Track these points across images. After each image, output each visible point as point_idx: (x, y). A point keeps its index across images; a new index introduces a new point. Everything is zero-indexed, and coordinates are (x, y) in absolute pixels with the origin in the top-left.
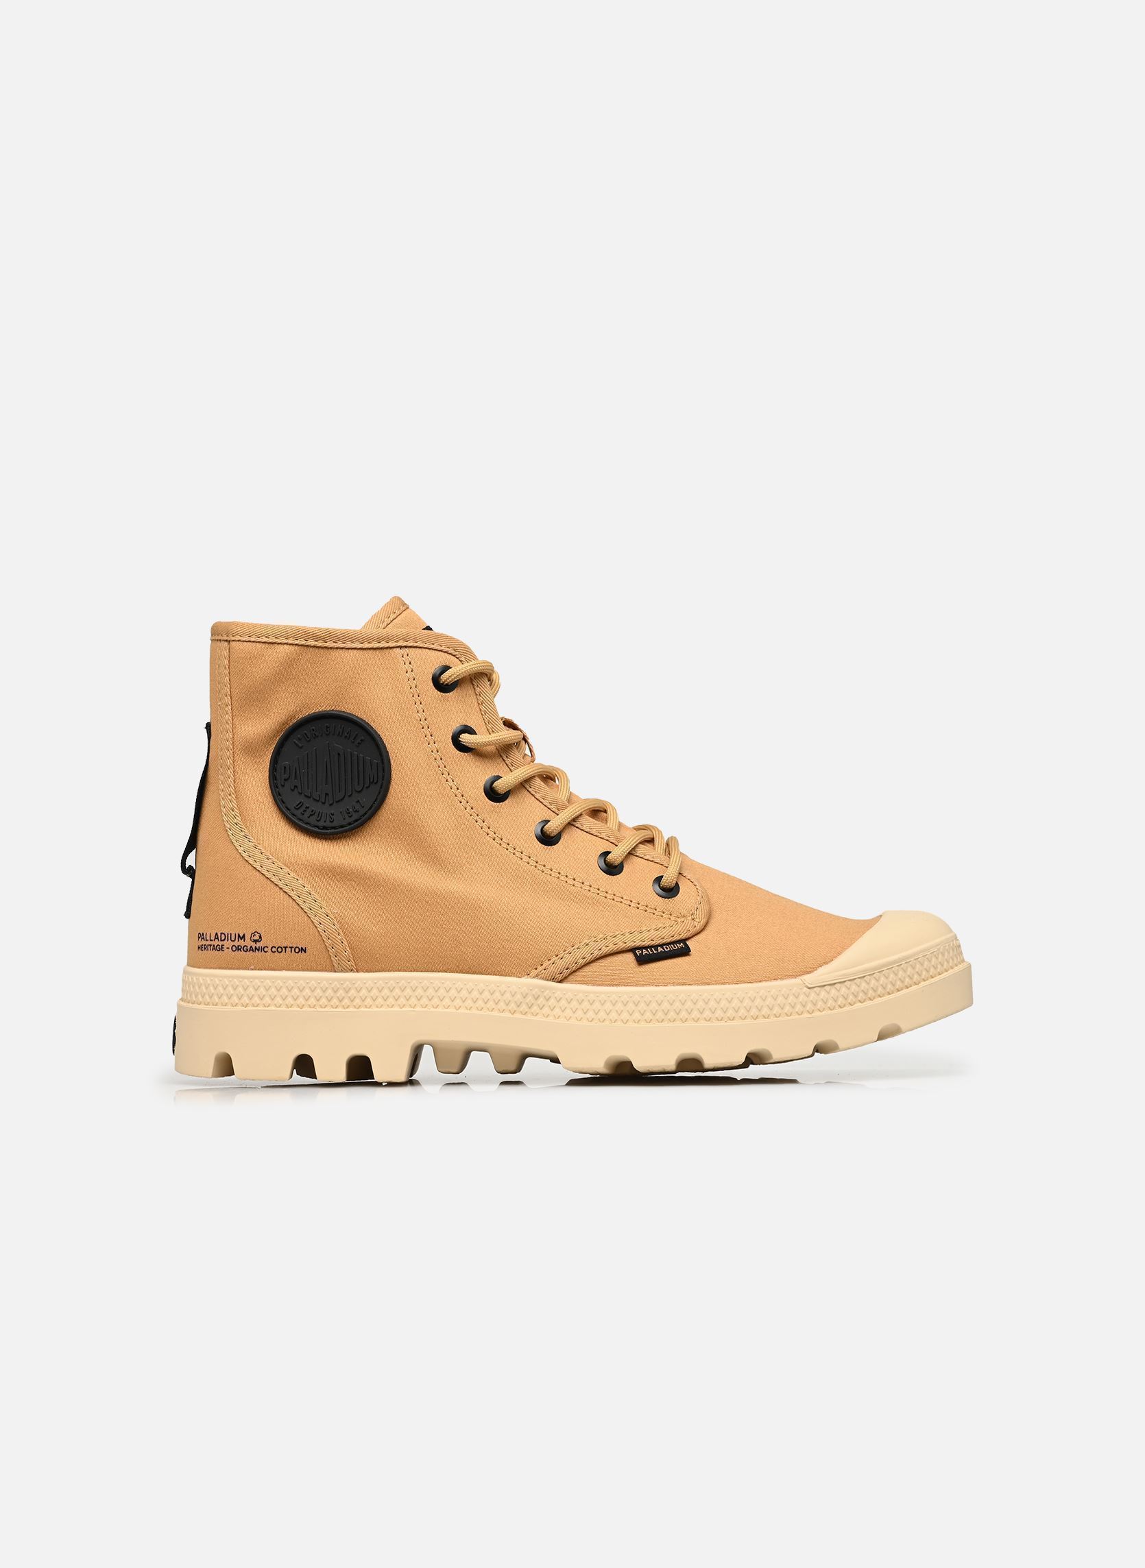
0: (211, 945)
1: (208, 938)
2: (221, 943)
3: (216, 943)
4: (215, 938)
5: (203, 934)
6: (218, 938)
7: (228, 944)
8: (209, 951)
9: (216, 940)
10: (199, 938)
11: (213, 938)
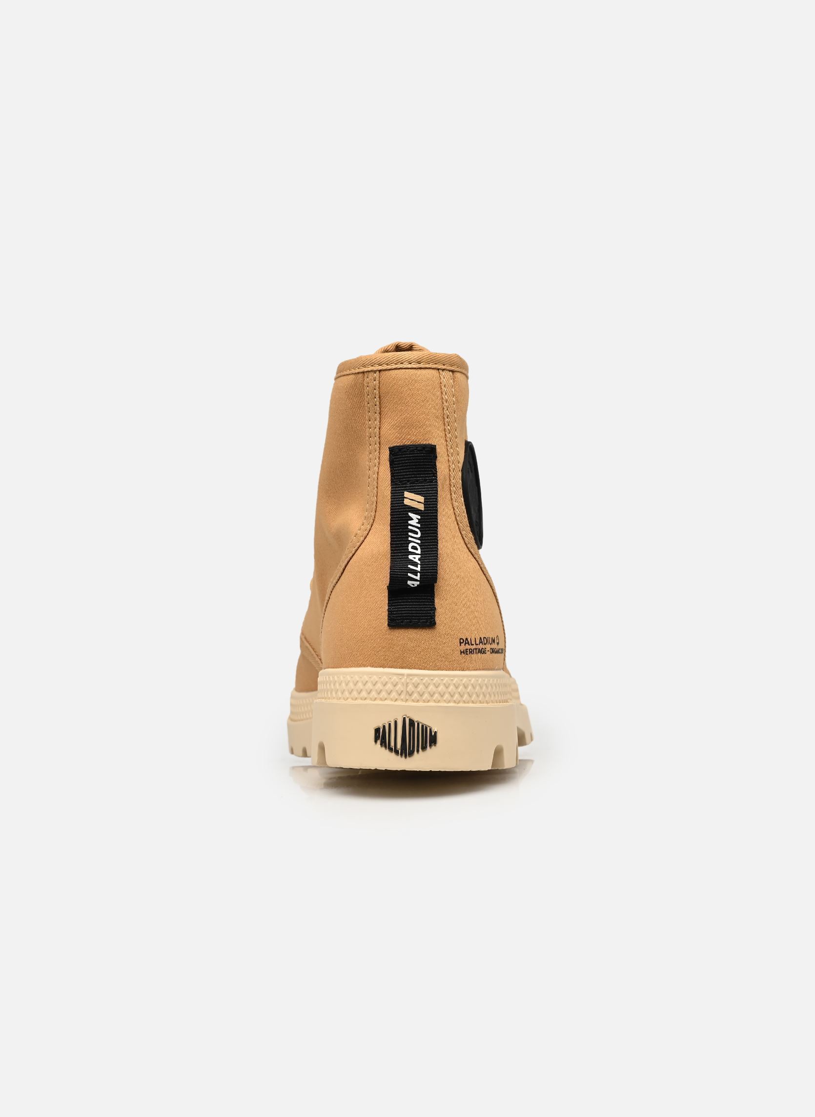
0: (476, 649)
1: (473, 643)
2: (484, 647)
3: (481, 646)
4: (480, 643)
5: (467, 639)
6: (482, 642)
7: (488, 647)
8: (475, 655)
9: (481, 644)
10: (460, 643)
11: (478, 642)
